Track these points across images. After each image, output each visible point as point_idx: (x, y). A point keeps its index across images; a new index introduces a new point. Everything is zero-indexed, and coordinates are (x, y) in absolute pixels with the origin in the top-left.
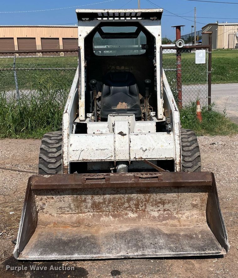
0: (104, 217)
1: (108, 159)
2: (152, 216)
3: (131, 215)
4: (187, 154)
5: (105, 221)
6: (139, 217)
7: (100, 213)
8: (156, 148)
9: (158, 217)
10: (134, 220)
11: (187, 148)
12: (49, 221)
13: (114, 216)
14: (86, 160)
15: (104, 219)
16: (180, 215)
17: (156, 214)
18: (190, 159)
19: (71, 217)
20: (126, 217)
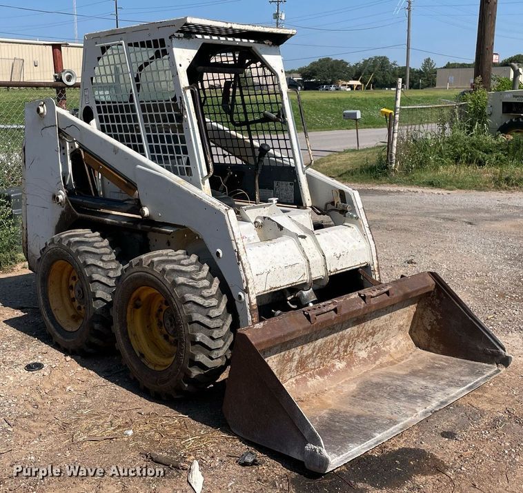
0: (310, 379)
1: (300, 280)
2: (361, 358)
3: (340, 365)
5: (314, 386)
6: (349, 365)
7: (304, 375)
9: (368, 357)
10: (345, 370)
13: (321, 374)
14: (275, 288)
15: (312, 383)
16: (388, 347)
17: (363, 354)
20: (334, 370)
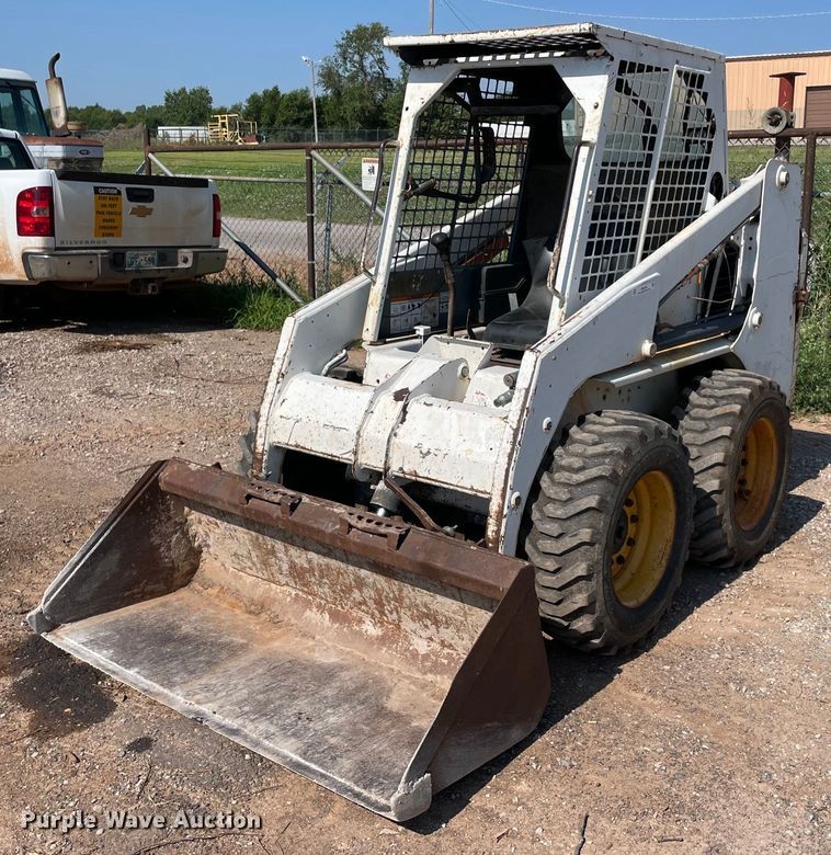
0: (315, 610)
1: (344, 456)
2: (411, 648)
3: (371, 629)
4: (556, 493)
5: (310, 621)
6: (382, 640)
7: (309, 597)
8: (451, 454)
9: (423, 656)
10: (370, 641)
11: (566, 474)
12: (215, 579)
13: (335, 616)
14: (302, 448)
15: (312, 615)
17: (421, 646)
18: (560, 513)
19: (255, 586)
20: (356, 628)
